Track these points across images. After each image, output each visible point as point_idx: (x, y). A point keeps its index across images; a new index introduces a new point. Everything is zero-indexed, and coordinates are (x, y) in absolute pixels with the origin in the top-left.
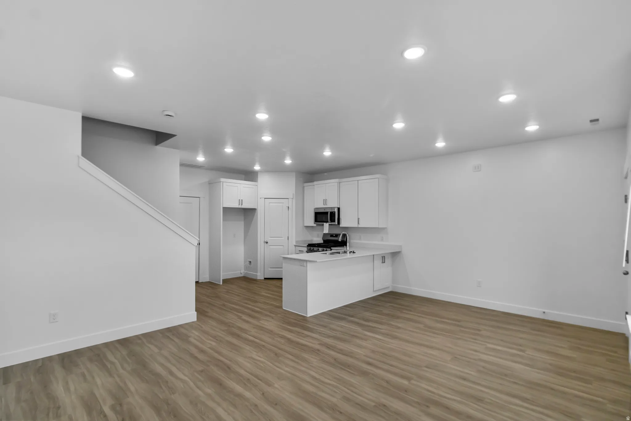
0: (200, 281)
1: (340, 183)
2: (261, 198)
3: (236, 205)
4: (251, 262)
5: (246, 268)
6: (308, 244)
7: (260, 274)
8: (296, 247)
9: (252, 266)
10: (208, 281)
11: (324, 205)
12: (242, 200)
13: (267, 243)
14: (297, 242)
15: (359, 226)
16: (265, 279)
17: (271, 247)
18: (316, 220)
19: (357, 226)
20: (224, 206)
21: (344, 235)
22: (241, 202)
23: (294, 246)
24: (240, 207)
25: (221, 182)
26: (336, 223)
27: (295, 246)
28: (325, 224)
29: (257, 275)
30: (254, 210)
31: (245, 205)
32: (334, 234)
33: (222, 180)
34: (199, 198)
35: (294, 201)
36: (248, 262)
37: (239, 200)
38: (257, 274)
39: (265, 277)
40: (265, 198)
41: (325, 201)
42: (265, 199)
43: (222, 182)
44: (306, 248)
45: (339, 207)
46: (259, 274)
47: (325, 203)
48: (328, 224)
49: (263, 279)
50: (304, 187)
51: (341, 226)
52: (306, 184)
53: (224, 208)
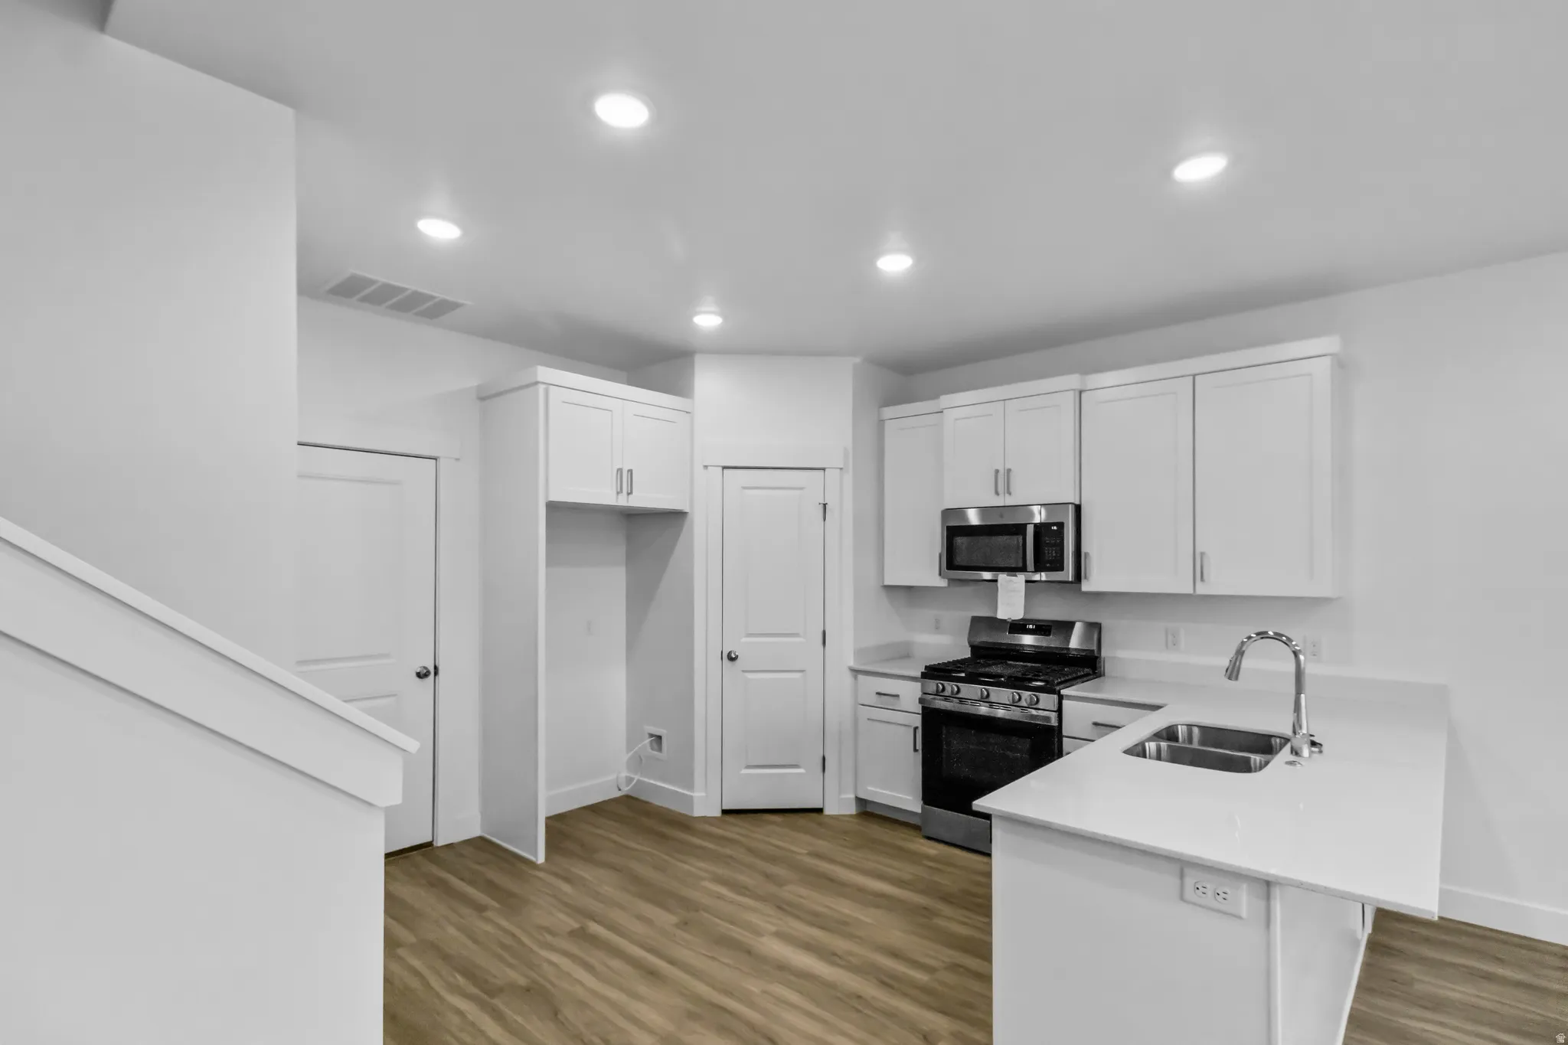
0: (440, 842)
1: (1081, 392)
2: (706, 467)
3: (606, 495)
4: (659, 738)
5: (638, 762)
6: (926, 667)
7: (703, 794)
8: (861, 677)
9: (663, 755)
10: (475, 831)
11: (997, 493)
12: (630, 471)
13: (732, 659)
14: (859, 653)
15: (1202, 589)
16: (725, 812)
17: (750, 676)
18: (952, 561)
19: (1191, 591)
20: (552, 498)
21: (1094, 628)
22: (625, 479)
23: (848, 678)
24: (623, 501)
25: (537, 383)
26: (1069, 573)
27: (856, 672)
28: (1002, 577)
29: (692, 797)
30: (674, 518)
31: (643, 498)
32: (1031, 621)
33: (546, 373)
34: (434, 461)
35: (848, 478)
36: (648, 741)
37: (620, 471)
38: (692, 794)
39: (725, 807)
40: (724, 468)
41: (1003, 479)
42: (725, 471)
43: (543, 386)
44: (918, 685)
45: (1077, 503)
46: (698, 794)
47: (1001, 489)
48: (1021, 578)
49: (718, 814)
50: (881, 423)
51: (1086, 587)
52: (889, 412)
53: (553, 507)
